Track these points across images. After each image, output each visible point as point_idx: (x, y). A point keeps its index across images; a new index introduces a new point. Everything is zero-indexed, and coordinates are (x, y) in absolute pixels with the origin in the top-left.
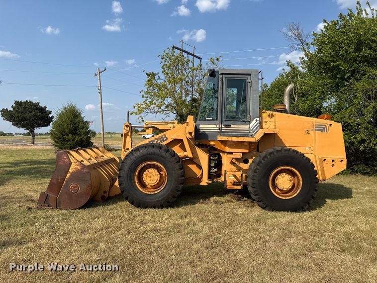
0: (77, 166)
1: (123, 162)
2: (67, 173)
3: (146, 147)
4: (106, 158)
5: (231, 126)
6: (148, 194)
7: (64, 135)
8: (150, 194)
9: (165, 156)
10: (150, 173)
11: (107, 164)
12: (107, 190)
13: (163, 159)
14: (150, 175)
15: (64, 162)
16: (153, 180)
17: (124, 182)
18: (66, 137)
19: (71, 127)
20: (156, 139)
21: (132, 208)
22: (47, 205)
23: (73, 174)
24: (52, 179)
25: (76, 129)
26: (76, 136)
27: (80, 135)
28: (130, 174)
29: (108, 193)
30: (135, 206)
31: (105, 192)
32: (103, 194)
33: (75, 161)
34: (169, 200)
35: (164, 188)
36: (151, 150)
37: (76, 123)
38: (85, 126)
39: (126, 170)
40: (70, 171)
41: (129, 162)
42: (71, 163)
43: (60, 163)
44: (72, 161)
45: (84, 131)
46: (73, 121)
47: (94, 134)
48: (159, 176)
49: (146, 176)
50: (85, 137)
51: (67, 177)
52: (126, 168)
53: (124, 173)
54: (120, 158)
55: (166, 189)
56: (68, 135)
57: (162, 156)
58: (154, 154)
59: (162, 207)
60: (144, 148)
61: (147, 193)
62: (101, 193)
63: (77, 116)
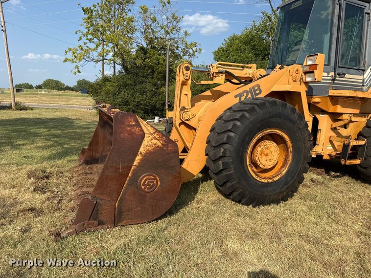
0: (155, 141)
2: (136, 156)
5: (345, 74)
6: (265, 183)
8: (267, 183)
10: (267, 148)
13: (290, 125)
14: (266, 151)
15: (130, 133)
16: (270, 160)
17: (231, 166)
20: (246, 91)
22: (96, 222)
23: (147, 156)
24: (105, 168)
33: (152, 131)
35: (287, 172)
40: (142, 150)
42: (144, 134)
43: (122, 135)
44: (145, 131)
49: (261, 154)
51: (135, 163)
61: (264, 181)
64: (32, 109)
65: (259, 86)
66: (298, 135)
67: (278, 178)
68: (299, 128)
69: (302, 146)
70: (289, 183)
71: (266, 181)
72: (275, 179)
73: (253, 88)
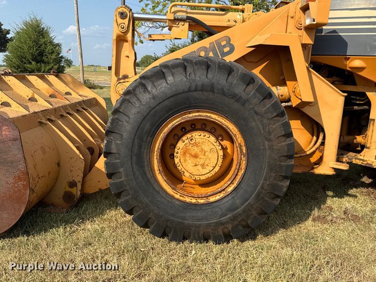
1: (116, 111)
3: (185, 68)
4: (75, 98)
6: (191, 204)
7: (25, 63)
8: (196, 205)
9: (244, 96)
10: (196, 144)
11: (78, 111)
12: (79, 179)
13: (236, 106)
14: (195, 150)
16: (203, 166)
17: (121, 170)
18: (29, 66)
19: (34, 50)
20: (204, 49)
21: (146, 239)
25: (41, 54)
26: (43, 65)
27: (49, 63)
28: (140, 147)
29: (79, 185)
30: (154, 233)
31: (73, 184)
32: (68, 189)
34: (249, 222)
35: (235, 189)
36: (200, 77)
37: (41, 45)
38: (54, 49)
39: (125, 135)
41: (134, 112)
45: (54, 57)
46: (36, 42)
47: (69, 63)
48: (221, 153)
49: (184, 154)
50: (56, 67)
52: (127, 127)
53: (119, 144)
54: (108, 100)
55: (241, 192)
56: (30, 63)
57: (236, 97)
58: (211, 88)
59: (227, 238)
60: (181, 70)
61: (188, 200)
62: (62, 188)
63: (42, 35)
64: (101, 88)
65: (228, 40)
66: (253, 124)
67: (218, 197)
68: (256, 113)
69: (264, 145)
70: (237, 208)
71: (194, 201)
72: (212, 199)
73: (218, 42)
